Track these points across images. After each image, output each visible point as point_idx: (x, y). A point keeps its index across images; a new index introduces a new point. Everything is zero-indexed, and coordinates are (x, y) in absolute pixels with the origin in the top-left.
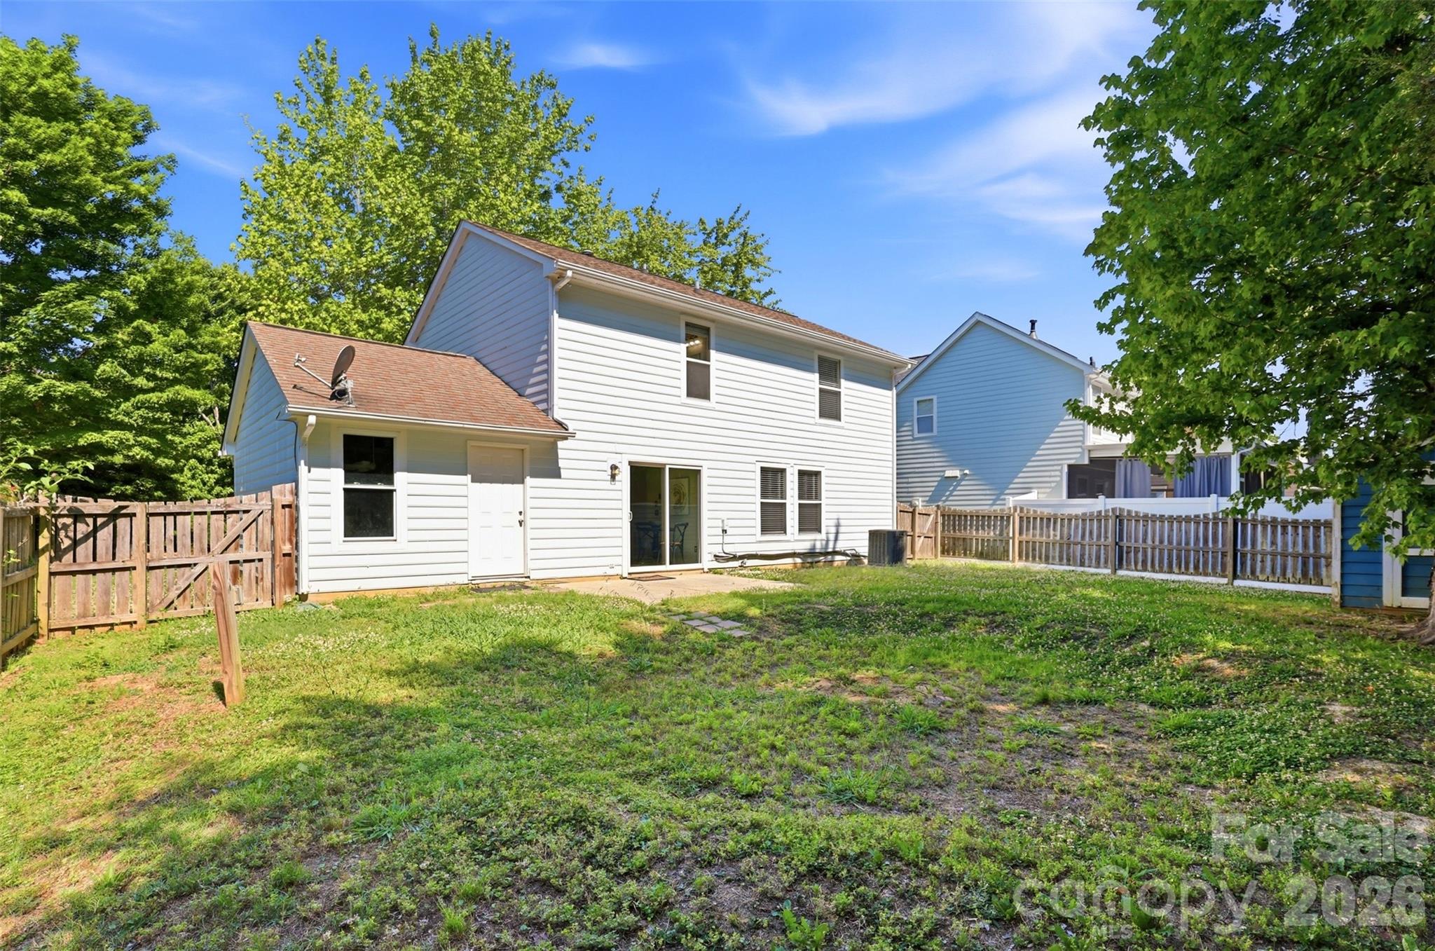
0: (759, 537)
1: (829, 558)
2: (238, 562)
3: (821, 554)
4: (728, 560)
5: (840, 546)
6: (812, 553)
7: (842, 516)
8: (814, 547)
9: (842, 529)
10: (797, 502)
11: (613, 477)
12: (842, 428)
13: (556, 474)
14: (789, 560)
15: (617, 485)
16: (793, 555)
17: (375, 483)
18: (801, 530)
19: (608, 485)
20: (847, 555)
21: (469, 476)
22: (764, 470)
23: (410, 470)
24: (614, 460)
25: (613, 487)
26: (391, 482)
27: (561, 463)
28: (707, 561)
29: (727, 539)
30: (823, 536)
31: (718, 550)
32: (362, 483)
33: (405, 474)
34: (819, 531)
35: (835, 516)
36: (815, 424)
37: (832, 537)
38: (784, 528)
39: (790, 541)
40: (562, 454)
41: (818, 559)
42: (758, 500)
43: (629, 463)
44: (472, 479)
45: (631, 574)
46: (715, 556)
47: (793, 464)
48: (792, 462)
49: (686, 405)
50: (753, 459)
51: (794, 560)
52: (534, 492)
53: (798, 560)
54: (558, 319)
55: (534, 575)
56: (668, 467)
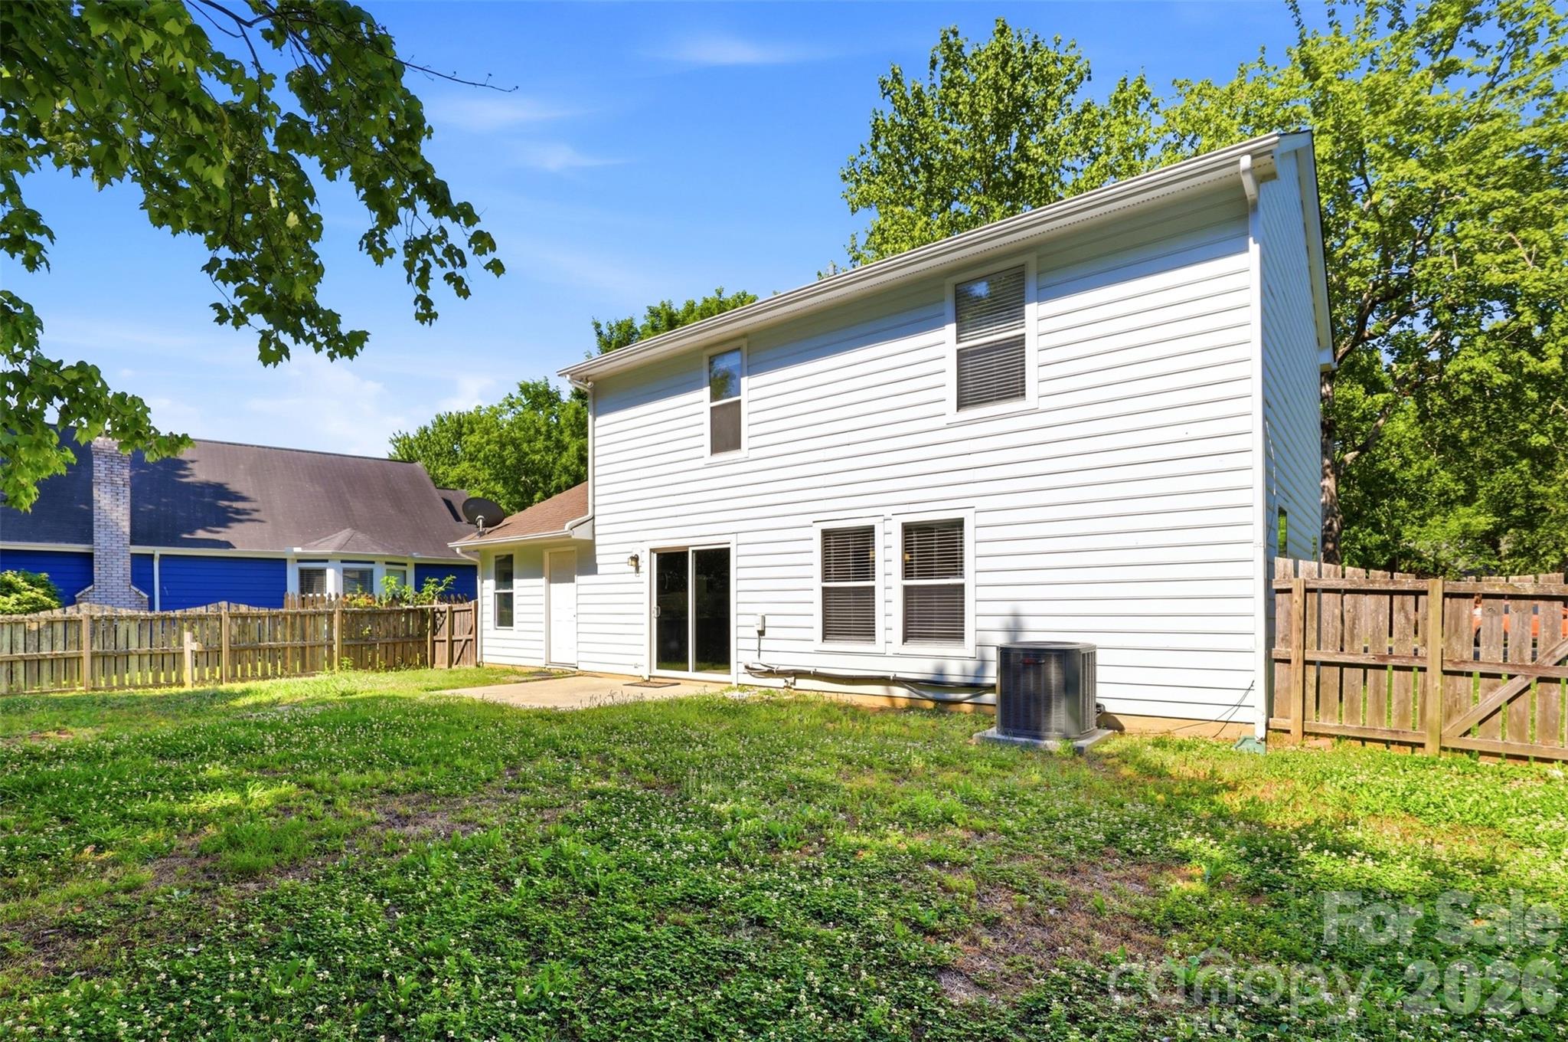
0: (818, 643)
1: (989, 698)
3: (961, 688)
4: (767, 675)
6: (937, 684)
7: (1025, 608)
8: (943, 672)
11: (636, 569)
12: (1034, 411)
13: (595, 570)
14: (878, 689)
15: (641, 577)
16: (886, 681)
17: (507, 588)
18: (907, 637)
19: (631, 577)
21: (544, 579)
22: (826, 534)
23: (519, 577)
24: (636, 549)
26: (512, 587)
27: (599, 560)
28: (737, 672)
29: (763, 644)
30: (969, 651)
31: (753, 660)
32: (502, 589)
33: (517, 580)
34: (959, 636)
35: (1006, 608)
36: (950, 426)
37: (994, 653)
38: (867, 631)
39: (883, 655)
40: (598, 550)
41: (952, 696)
42: (817, 584)
43: (652, 551)
44: (550, 581)
45: (654, 677)
46: (747, 667)
47: (890, 516)
48: (887, 512)
49: (710, 466)
50: (808, 519)
51: (888, 690)
52: (582, 590)
53: (900, 692)
54: (594, 420)
55: (582, 667)
56: (690, 550)
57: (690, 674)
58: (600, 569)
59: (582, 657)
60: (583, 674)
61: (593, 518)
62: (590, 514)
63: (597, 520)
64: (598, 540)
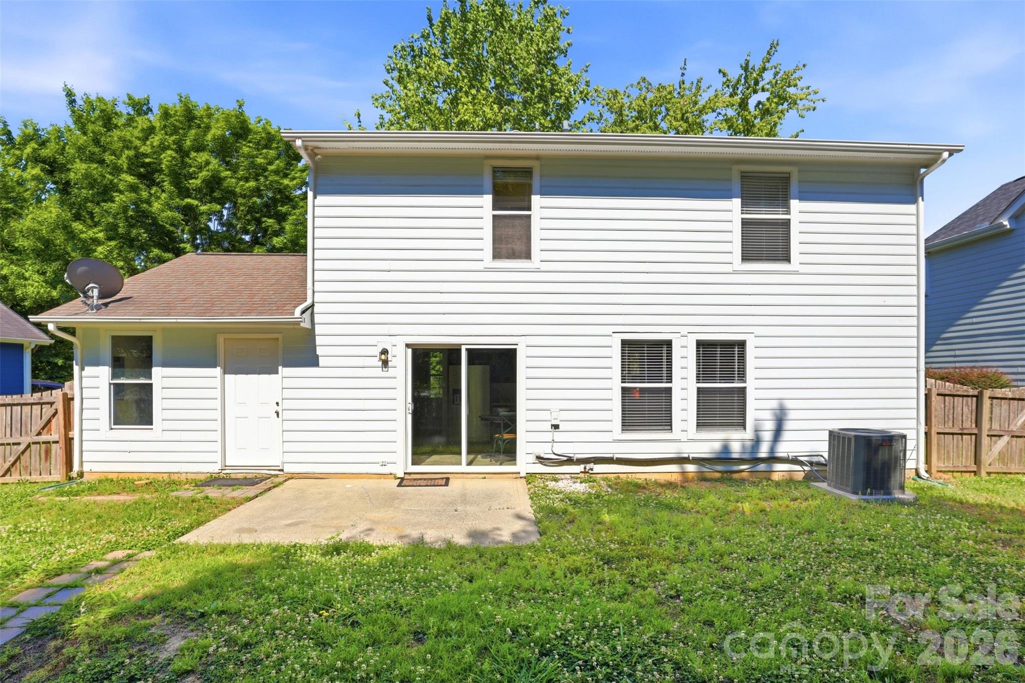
0: (617, 434)
1: (762, 467)
2: (49, 442)
3: (741, 461)
4: (561, 463)
5: (783, 450)
6: (721, 459)
7: (788, 404)
8: (726, 449)
9: (788, 425)
10: (693, 386)
11: (385, 363)
12: (796, 273)
13: (314, 362)
14: (674, 468)
15: (391, 372)
16: (681, 460)
17: (137, 377)
18: (700, 425)
19: (379, 372)
20: (801, 463)
21: (219, 369)
22: (627, 344)
23: (165, 364)
24: (386, 343)
25: (385, 374)
26: (149, 376)
27: (319, 351)
28: (525, 463)
29: (558, 436)
30: (749, 434)
31: (545, 451)
32: (128, 378)
33: (160, 368)
34: (743, 425)
35: (774, 404)
36: (735, 272)
37: (767, 436)
38: (666, 423)
39: (679, 441)
40: (319, 340)
41: (735, 468)
42: (617, 385)
43: (408, 346)
44: (225, 372)
45: (410, 474)
46: (538, 458)
47: (686, 334)
48: (684, 330)
49: (488, 270)
50: (609, 330)
51: (682, 468)
52: (288, 383)
53: (691, 468)
54: (315, 197)
55: (288, 469)
56: (463, 348)
57: (464, 468)
58: (322, 361)
59: (288, 457)
60: (292, 476)
61: (312, 306)
62: (309, 302)
63: (317, 308)
64: (318, 330)
